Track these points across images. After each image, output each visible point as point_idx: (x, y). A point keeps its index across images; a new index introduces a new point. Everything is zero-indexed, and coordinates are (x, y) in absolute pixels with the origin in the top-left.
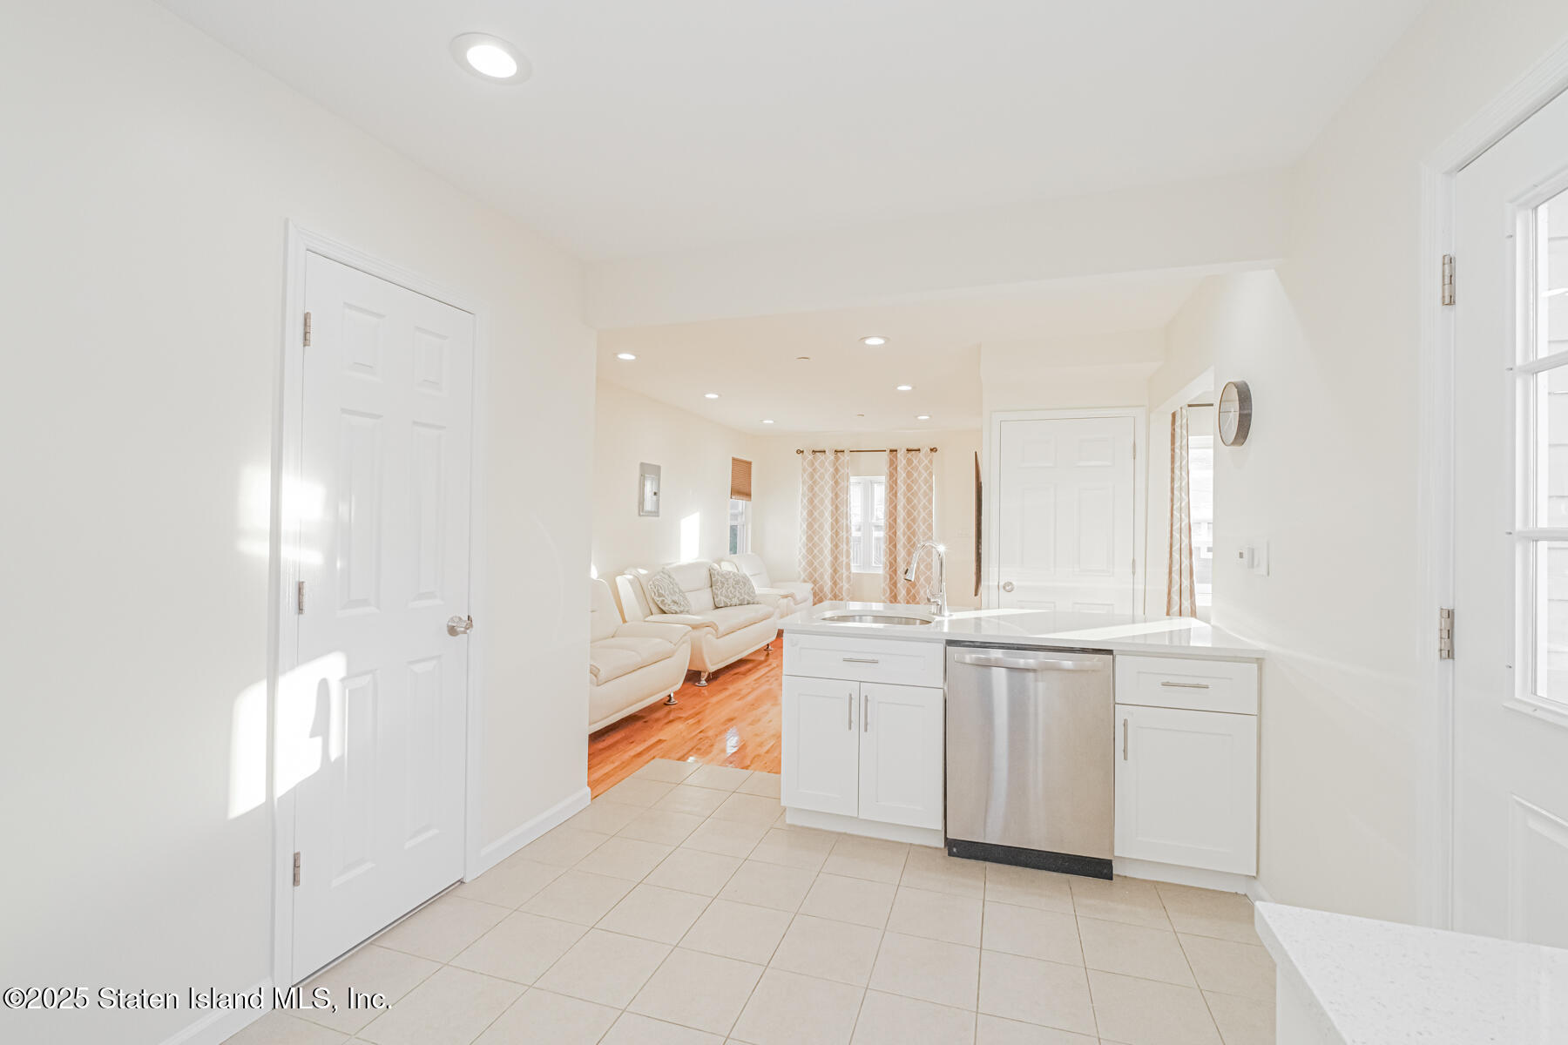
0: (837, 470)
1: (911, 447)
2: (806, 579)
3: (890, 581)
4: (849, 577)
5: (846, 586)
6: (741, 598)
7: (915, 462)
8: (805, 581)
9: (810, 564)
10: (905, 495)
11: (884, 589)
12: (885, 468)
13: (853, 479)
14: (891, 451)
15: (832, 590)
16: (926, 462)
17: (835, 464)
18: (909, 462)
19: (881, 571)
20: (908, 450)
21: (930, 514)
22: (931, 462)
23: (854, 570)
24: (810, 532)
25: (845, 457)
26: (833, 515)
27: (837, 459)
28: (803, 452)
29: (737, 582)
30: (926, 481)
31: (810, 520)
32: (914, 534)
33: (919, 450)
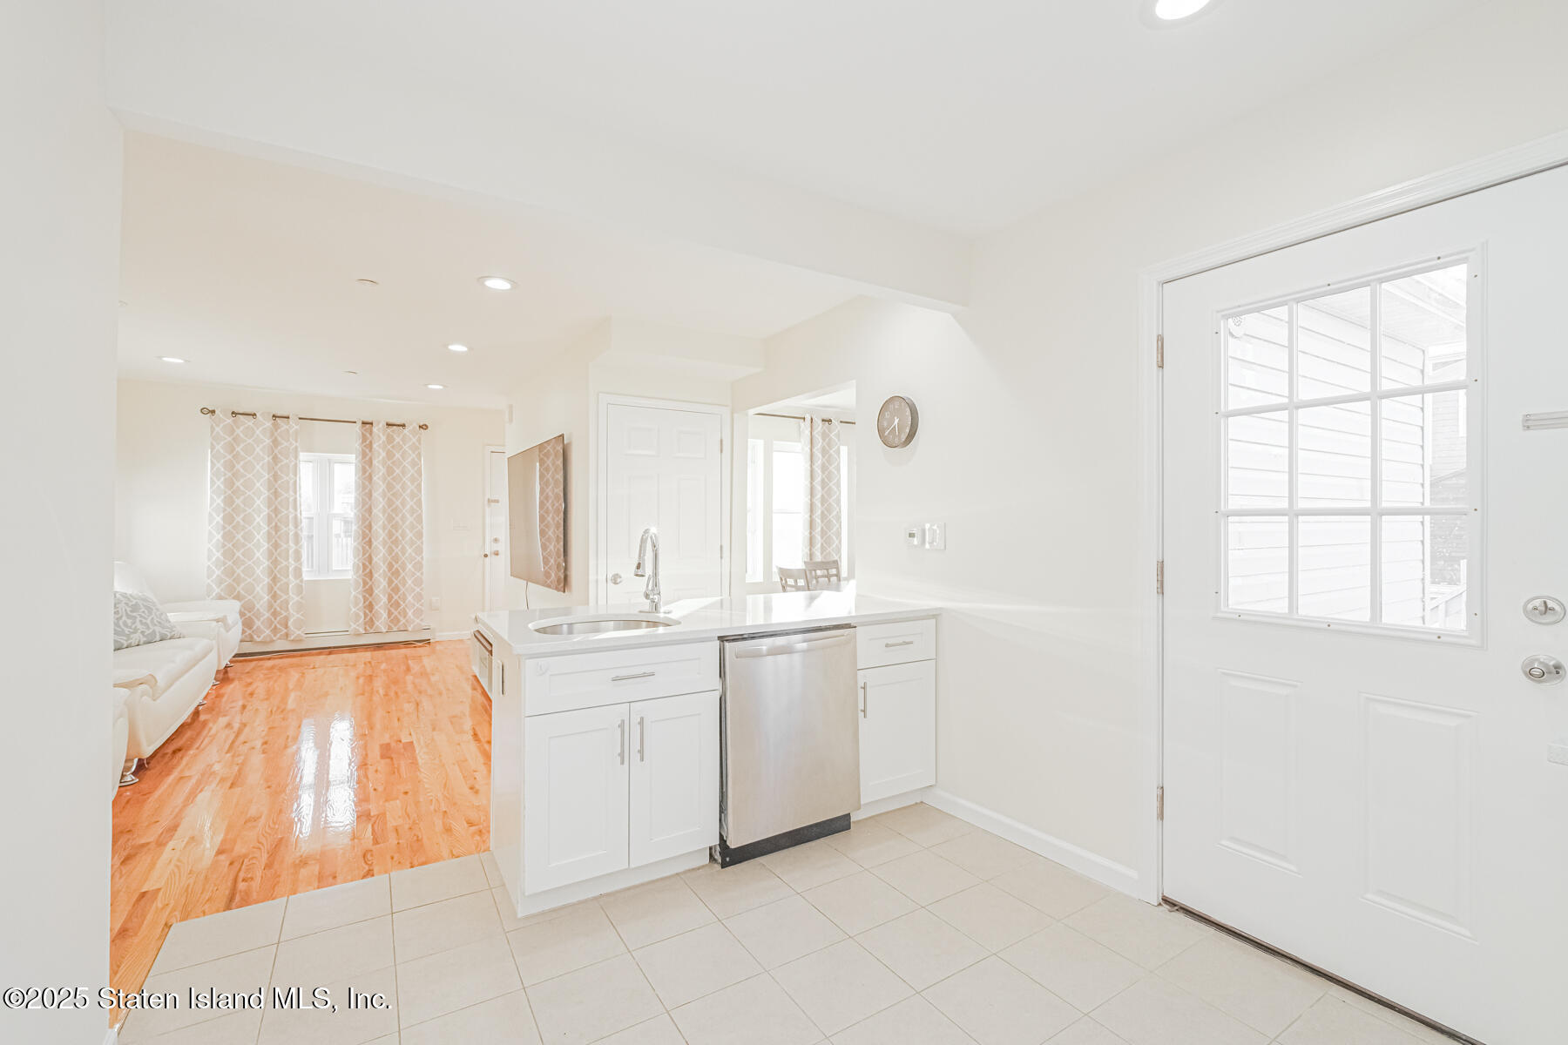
0: (275, 443)
1: (391, 421)
2: (223, 594)
3: (364, 586)
4: (299, 589)
5: (294, 598)
6: (147, 632)
7: (398, 440)
8: (220, 598)
9: (230, 572)
10: (385, 479)
11: (356, 597)
12: (357, 445)
13: (302, 456)
14: (363, 423)
15: (270, 606)
16: (414, 440)
17: (272, 434)
18: (390, 439)
19: (350, 576)
20: (388, 425)
21: (419, 503)
22: (419, 441)
23: (306, 577)
24: (229, 528)
25: (294, 425)
26: (270, 503)
27: (276, 427)
28: (213, 412)
29: (135, 608)
30: (414, 464)
31: (229, 510)
32: (396, 527)
33: (404, 426)
